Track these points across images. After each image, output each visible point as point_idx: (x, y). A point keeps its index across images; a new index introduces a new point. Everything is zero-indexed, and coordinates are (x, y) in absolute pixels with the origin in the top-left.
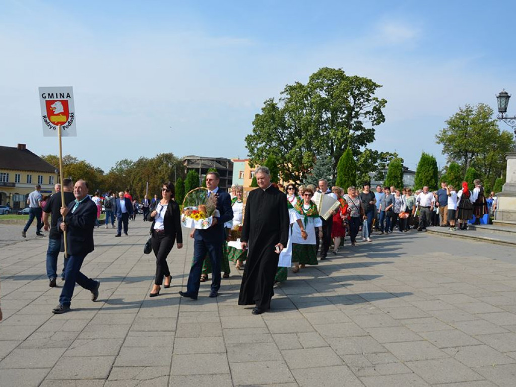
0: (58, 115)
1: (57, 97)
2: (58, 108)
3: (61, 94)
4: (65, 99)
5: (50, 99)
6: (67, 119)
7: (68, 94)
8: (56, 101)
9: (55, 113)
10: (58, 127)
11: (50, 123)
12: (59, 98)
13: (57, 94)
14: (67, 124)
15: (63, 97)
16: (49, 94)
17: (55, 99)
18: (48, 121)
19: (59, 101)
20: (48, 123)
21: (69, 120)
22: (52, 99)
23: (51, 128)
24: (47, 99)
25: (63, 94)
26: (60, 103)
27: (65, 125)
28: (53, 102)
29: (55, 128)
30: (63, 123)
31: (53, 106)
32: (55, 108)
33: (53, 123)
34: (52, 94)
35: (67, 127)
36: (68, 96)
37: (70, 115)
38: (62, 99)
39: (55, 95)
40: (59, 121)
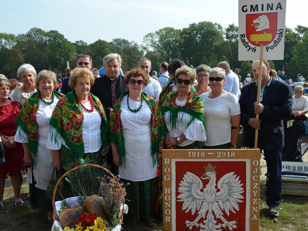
0: (261, 32)
1: (262, 10)
2: (263, 23)
3: (268, 5)
4: (274, 11)
5: (253, 13)
6: (273, 37)
7: (279, 4)
8: (261, 14)
9: (257, 30)
10: (258, 48)
11: (250, 44)
12: (265, 11)
13: (263, 5)
14: (272, 44)
15: (272, 9)
16: (252, 6)
17: (260, 11)
18: (247, 41)
19: (265, 14)
20: (247, 44)
21: (276, 39)
22: (256, 12)
23: (249, 49)
24: (249, 12)
25: (272, 4)
26: (266, 17)
27: (269, 45)
28: (256, 16)
29: (254, 50)
30: (265, 43)
31: (255, 21)
32: (258, 24)
33: (253, 43)
34: (257, 6)
35: (272, 48)
36: (280, 6)
37: (278, 32)
38: (270, 11)
39: (260, 8)
40: (262, 40)
